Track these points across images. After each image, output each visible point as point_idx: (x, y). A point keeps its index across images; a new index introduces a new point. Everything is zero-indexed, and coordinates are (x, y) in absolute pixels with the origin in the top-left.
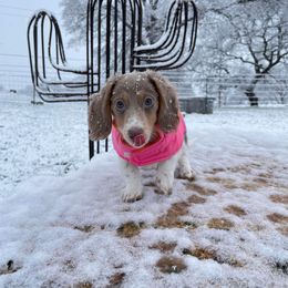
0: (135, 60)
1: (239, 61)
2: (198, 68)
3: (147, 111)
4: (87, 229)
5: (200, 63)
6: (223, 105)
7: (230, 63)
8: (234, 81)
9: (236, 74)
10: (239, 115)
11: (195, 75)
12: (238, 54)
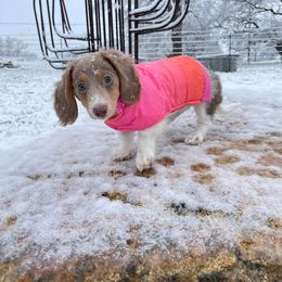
0: (133, 23)
1: (269, 14)
2: (225, 24)
3: (109, 88)
4: (37, 177)
5: (228, 19)
6: (253, 61)
7: (259, 16)
8: (263, 36)
9: (266, 27)
10: (264, 72)
11: (221, 31)
12: (269, 6)
